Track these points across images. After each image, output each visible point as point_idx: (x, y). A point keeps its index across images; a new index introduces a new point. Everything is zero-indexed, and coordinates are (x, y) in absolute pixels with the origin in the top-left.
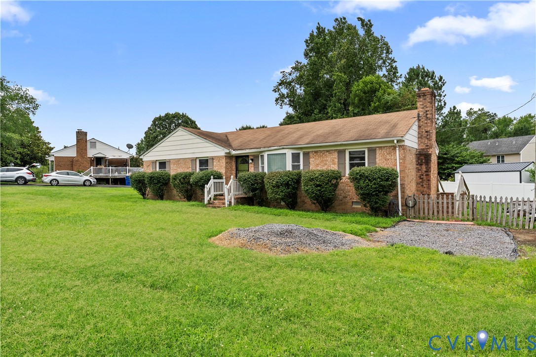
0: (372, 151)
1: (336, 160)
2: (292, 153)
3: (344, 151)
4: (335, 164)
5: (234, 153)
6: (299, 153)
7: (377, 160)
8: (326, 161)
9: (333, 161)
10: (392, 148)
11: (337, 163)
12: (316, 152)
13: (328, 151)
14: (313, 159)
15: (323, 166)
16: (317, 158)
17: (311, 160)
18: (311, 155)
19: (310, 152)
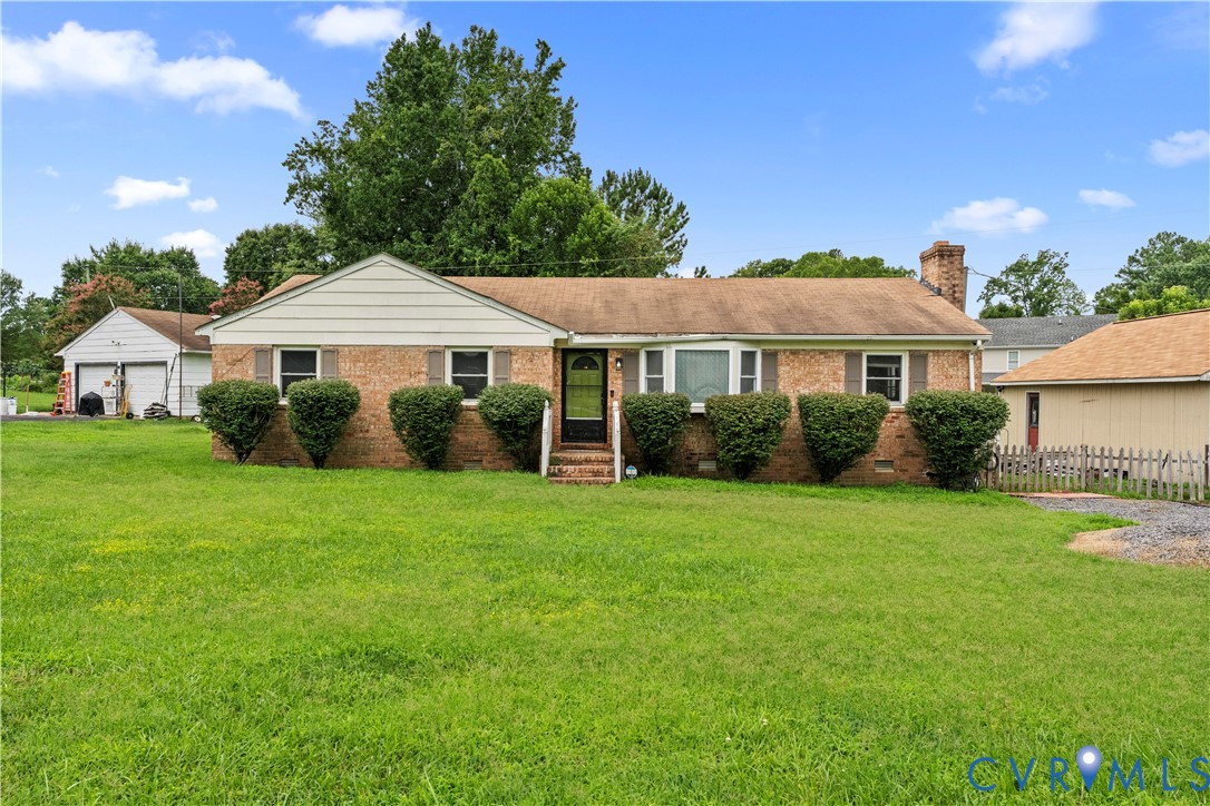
0: (919, 359)
1: (842, 373)
2: (743, 352)
3: (858, 355)
4: (839, 381)
5: (579, 341)
6: (753, 354)
7: (929, 377)
8: (818, 373)
9: (835, 373)
10: (960, 354)
11: (843, 379)
12: (794, 353)
13: (822, 352)
14: (787, 368)
15: (812, 384)
16: (797, 365)
17: (783, 370)
18: (781, 357)
19: (780, 351)
